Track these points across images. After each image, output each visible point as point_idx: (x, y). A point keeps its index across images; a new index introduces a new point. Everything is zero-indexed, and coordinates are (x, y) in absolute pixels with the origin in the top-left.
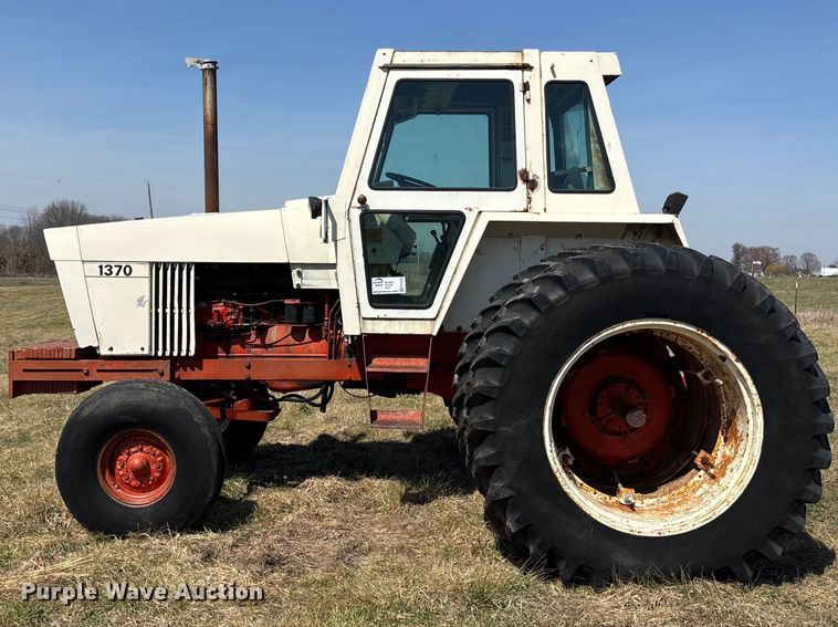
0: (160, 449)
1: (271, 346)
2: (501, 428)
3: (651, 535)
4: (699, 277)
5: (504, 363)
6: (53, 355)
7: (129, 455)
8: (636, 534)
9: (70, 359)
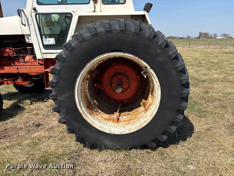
1: (27, 62)
2: (58, 98)
3: (118, 134)
4: (134, 32)
5: (56, 73)
8: (112, 133)
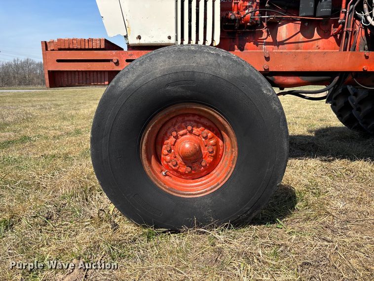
0: (212, 131)
1: (282, 43)
6: (84, 46)
7: (176, 137)
9: (100, 49)
